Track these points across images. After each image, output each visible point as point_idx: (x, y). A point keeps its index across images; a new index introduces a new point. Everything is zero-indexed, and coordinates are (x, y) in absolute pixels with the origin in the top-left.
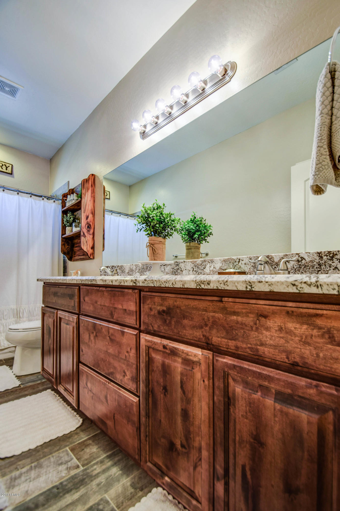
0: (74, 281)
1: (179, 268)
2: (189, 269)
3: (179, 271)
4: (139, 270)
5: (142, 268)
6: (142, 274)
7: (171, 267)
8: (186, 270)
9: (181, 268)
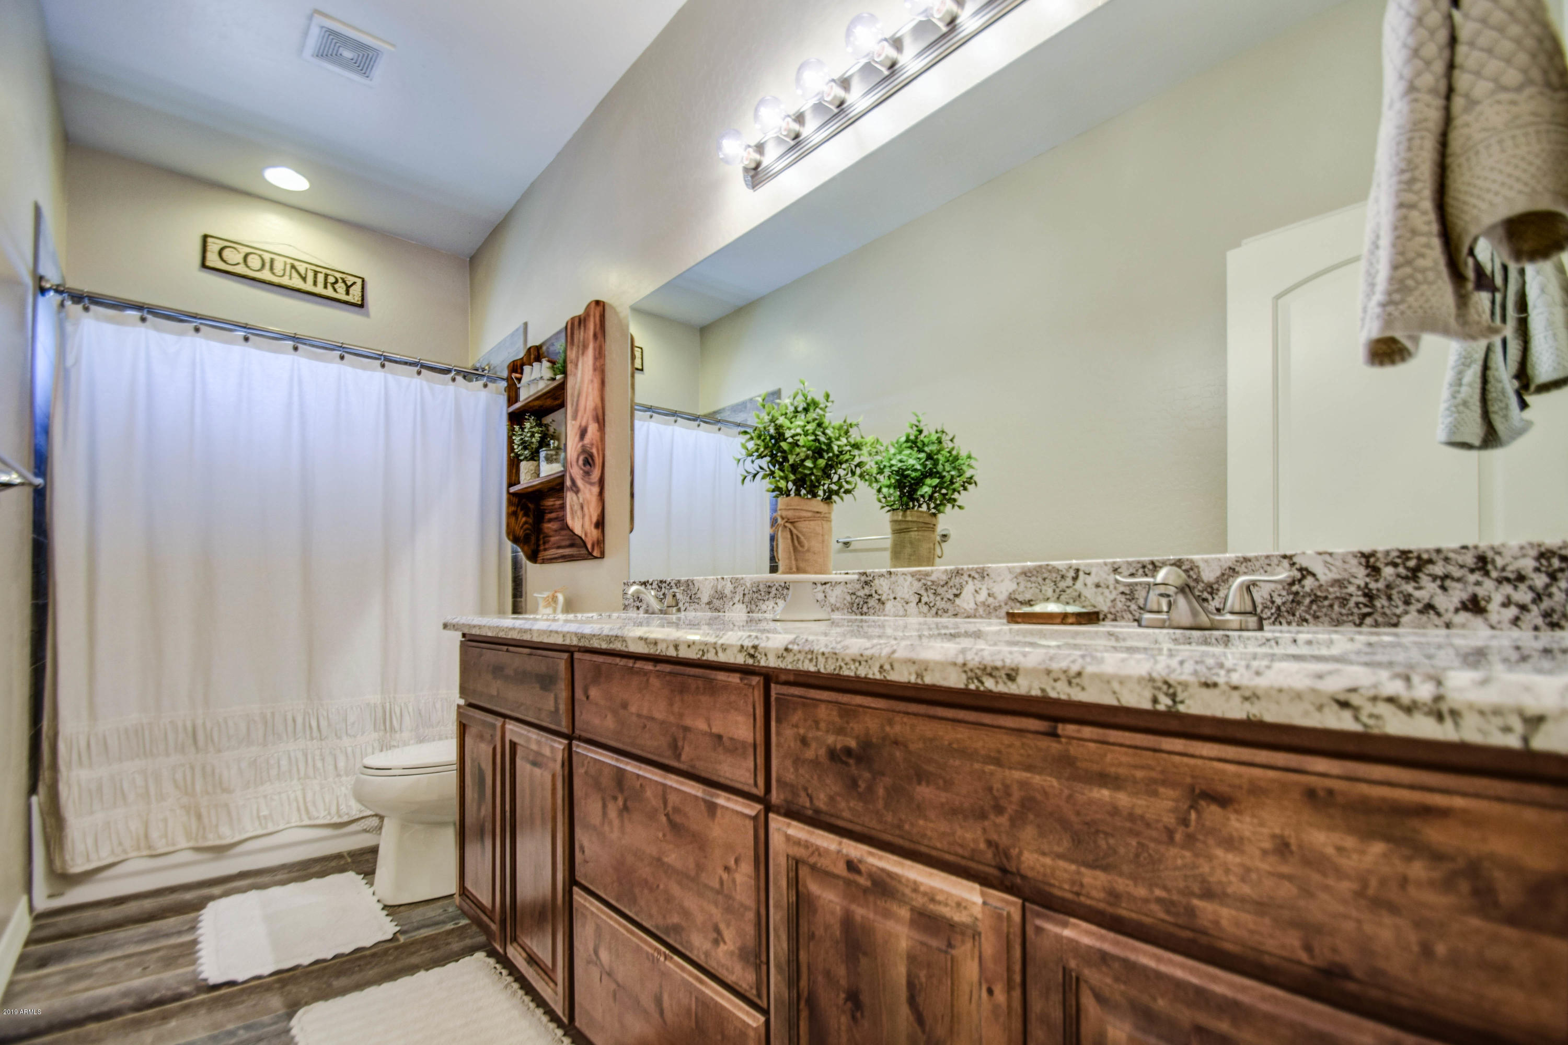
0: (556, 635)
1: (874, 594)
2: (907, 597)
3: (872, 602)
4: (744, 595)
5: (754, 589)
6: (753, 607)
7: (845, 590)
8: (895, 598)
9: (880, 592)
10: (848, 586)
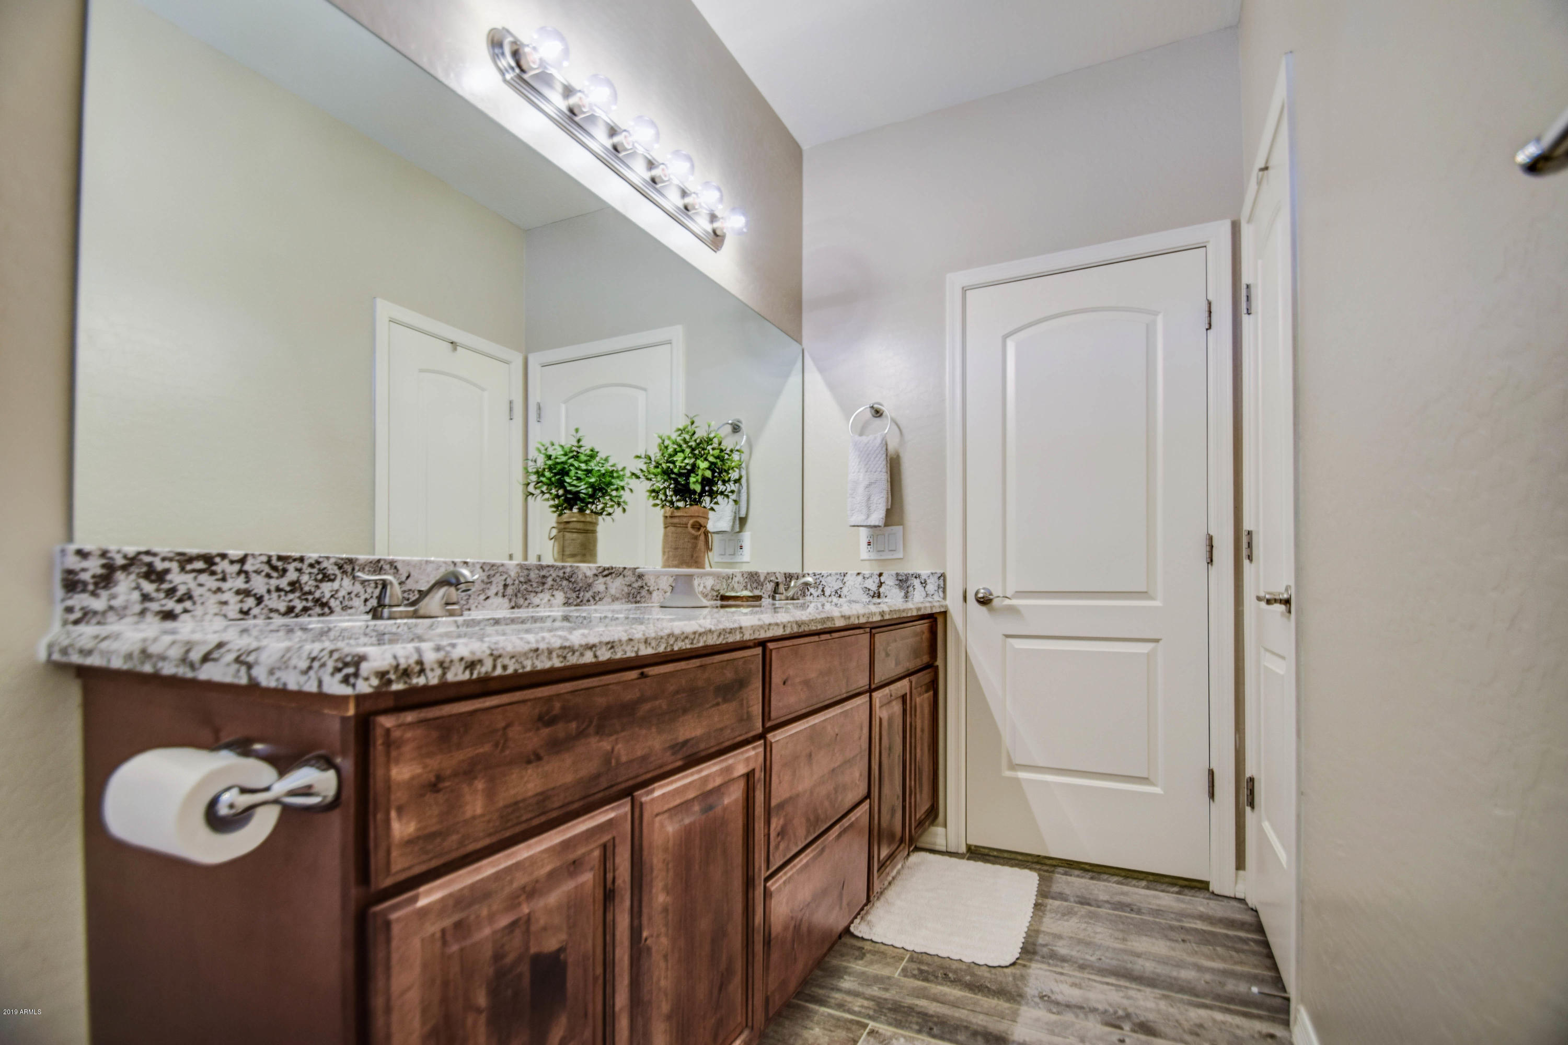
0: (776, 628)
3: (644, 592)
4: (505, 586)
5: (522, 579)
7: (624, 582)
8: (658, 589)
9: (649, 584)
10: (626, 579)
